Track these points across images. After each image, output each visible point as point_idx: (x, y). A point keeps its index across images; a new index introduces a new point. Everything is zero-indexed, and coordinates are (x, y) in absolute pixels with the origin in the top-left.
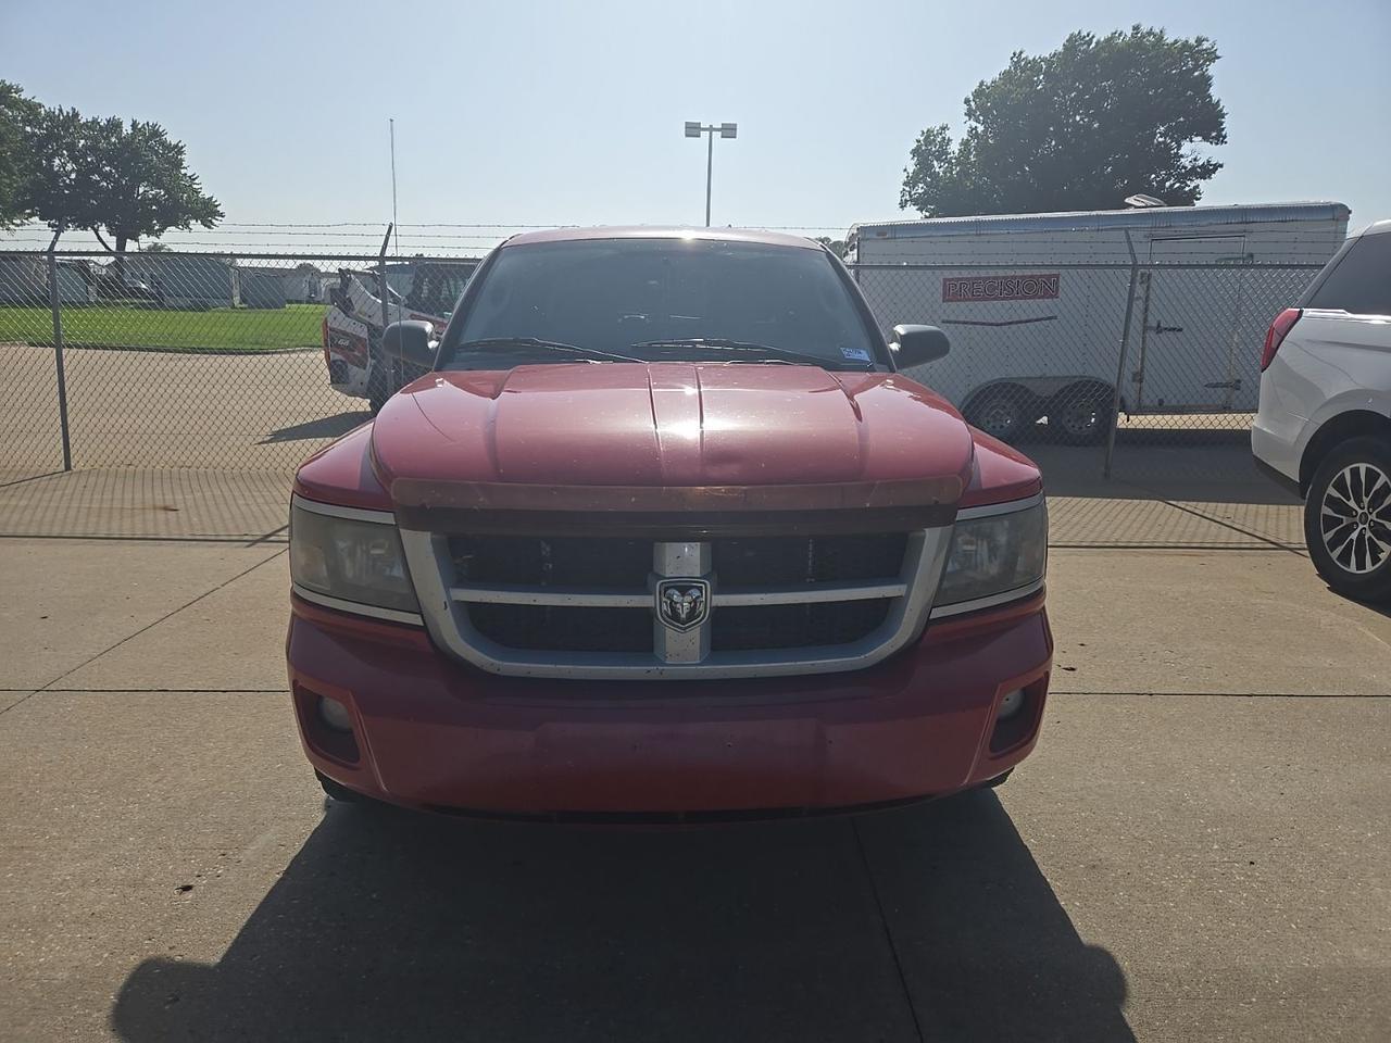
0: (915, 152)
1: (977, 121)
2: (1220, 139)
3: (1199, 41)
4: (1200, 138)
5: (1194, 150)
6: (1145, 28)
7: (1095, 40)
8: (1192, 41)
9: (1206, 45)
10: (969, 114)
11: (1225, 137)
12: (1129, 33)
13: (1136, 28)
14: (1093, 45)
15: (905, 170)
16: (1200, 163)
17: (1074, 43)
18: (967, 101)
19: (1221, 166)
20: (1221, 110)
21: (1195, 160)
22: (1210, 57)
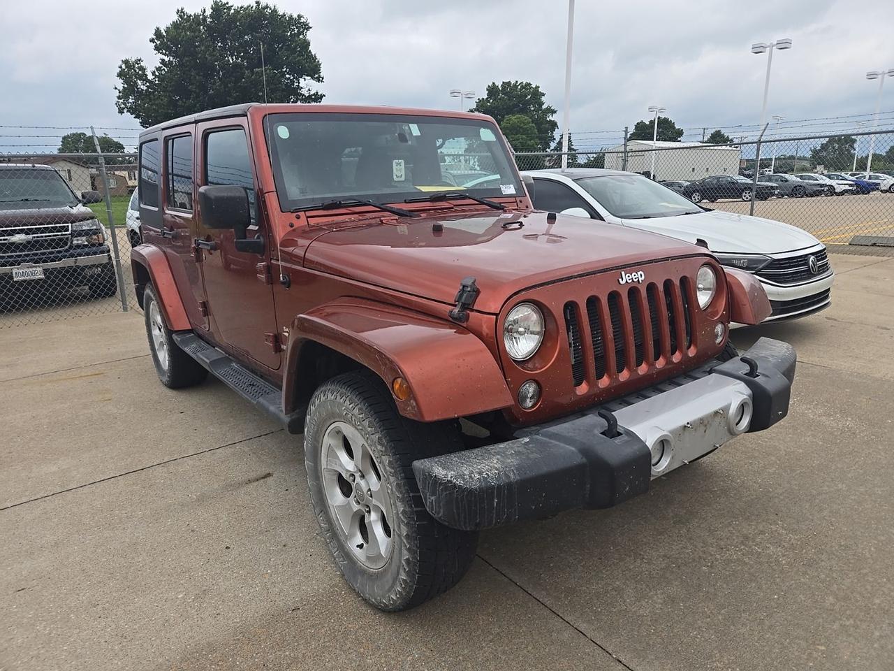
0: (120, 75)
1: (165, 54)
2: (319, 79)
3: (300, 17)
4: (310, 78)
6: (264, 4)
7: (233, 6)
8: (295, 16)
9: (302, 20)
10: (157, 49)
11: (323, 78)
12: (255, 5)
15: (116, 88)
16: (312, 93)
18: (152, 41)
19: (325, 96)
20: (318, 61)
21: (309, 91)
22: (307, 27)
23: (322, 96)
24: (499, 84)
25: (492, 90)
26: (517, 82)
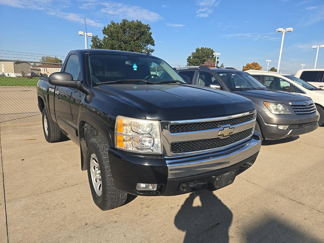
1: (106, 35)
2: (154, 45)
3: (148, 25)
4: (150, 44)
5: (150, 47)
6: (139, 21)
7: (128, 21)
8: (146, 25)
10: (104, 33)
11: (155, 45)
12: (136, 21)
13: (137, 21)
14: (128, 22)
15: (90, 45)
17: (125, 21)
18: (103, 31)
20: (154, 39)
21: (150, 48)
22: (149, 28)
23: (154, 50)
24: (200, 48)
25: (198, 50)
26: (206, 48)
